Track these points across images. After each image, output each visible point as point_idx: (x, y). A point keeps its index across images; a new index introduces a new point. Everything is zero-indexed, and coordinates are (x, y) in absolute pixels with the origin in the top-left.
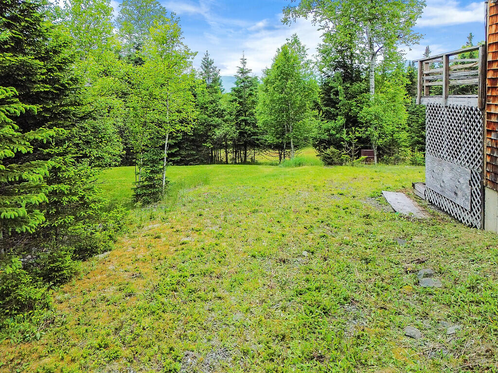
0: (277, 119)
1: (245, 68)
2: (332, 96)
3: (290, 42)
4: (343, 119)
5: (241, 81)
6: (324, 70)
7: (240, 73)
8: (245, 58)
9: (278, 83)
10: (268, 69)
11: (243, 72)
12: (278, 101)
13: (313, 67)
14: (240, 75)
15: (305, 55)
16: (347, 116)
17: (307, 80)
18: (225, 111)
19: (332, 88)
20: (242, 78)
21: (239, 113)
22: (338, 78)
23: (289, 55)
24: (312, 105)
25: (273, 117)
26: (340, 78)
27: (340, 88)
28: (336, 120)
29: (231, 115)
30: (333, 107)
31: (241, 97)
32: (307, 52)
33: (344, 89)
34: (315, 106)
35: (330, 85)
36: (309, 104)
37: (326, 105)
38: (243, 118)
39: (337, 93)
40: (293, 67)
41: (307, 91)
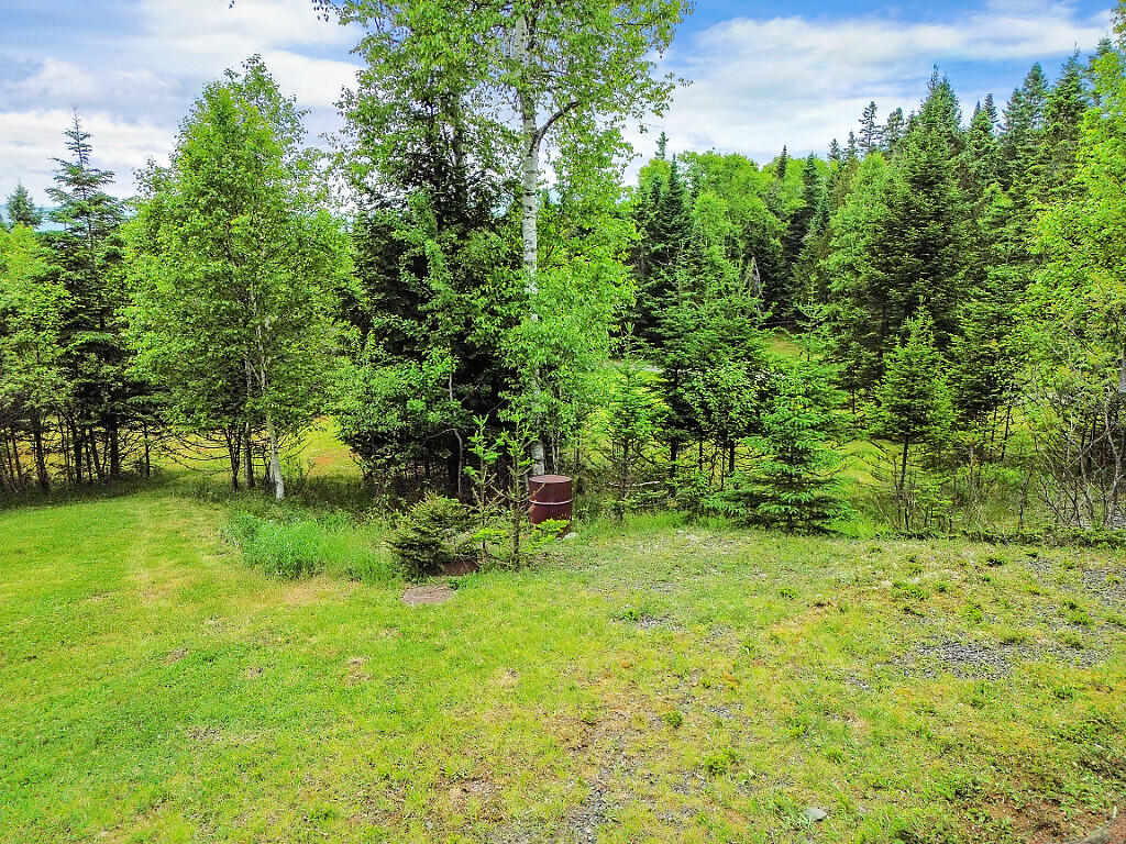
0: (207, 350)
1: (85, 167)
2: (406, 277)
3: (239, 81)
4: (449, 359)
5: (75, 211)
6: (372, 180)
7: (70, 182)
8: (82, 130)
9: (197, 220)
10: (159, 170)
11: (79, 178)
12: (204, 285)
13: (329, 171)
14: (69, 190)
15: (298, 133)
16: (458, 344)
17: (308, 216)
18: (14, 313)
19: (400, 247)
20: (79, 198)
21: (72, 322)
22: (421, 211)
23: (238, 121)
24: (333, 300)
25: (190, 344)
26: (429, 214)
27: (431, 245)
28: (422, 359)
29: (38, 328)
30: (409, 313)
31: (77, 265)
32: (304, 122)
33: (445, 251)
34: (345, 304)
35: (394, 235)
36: (323, 300)
37: (381, 306)
38: (88, 336)
39: (420, 266)
40: (256, 166)
41: (311, 252)
